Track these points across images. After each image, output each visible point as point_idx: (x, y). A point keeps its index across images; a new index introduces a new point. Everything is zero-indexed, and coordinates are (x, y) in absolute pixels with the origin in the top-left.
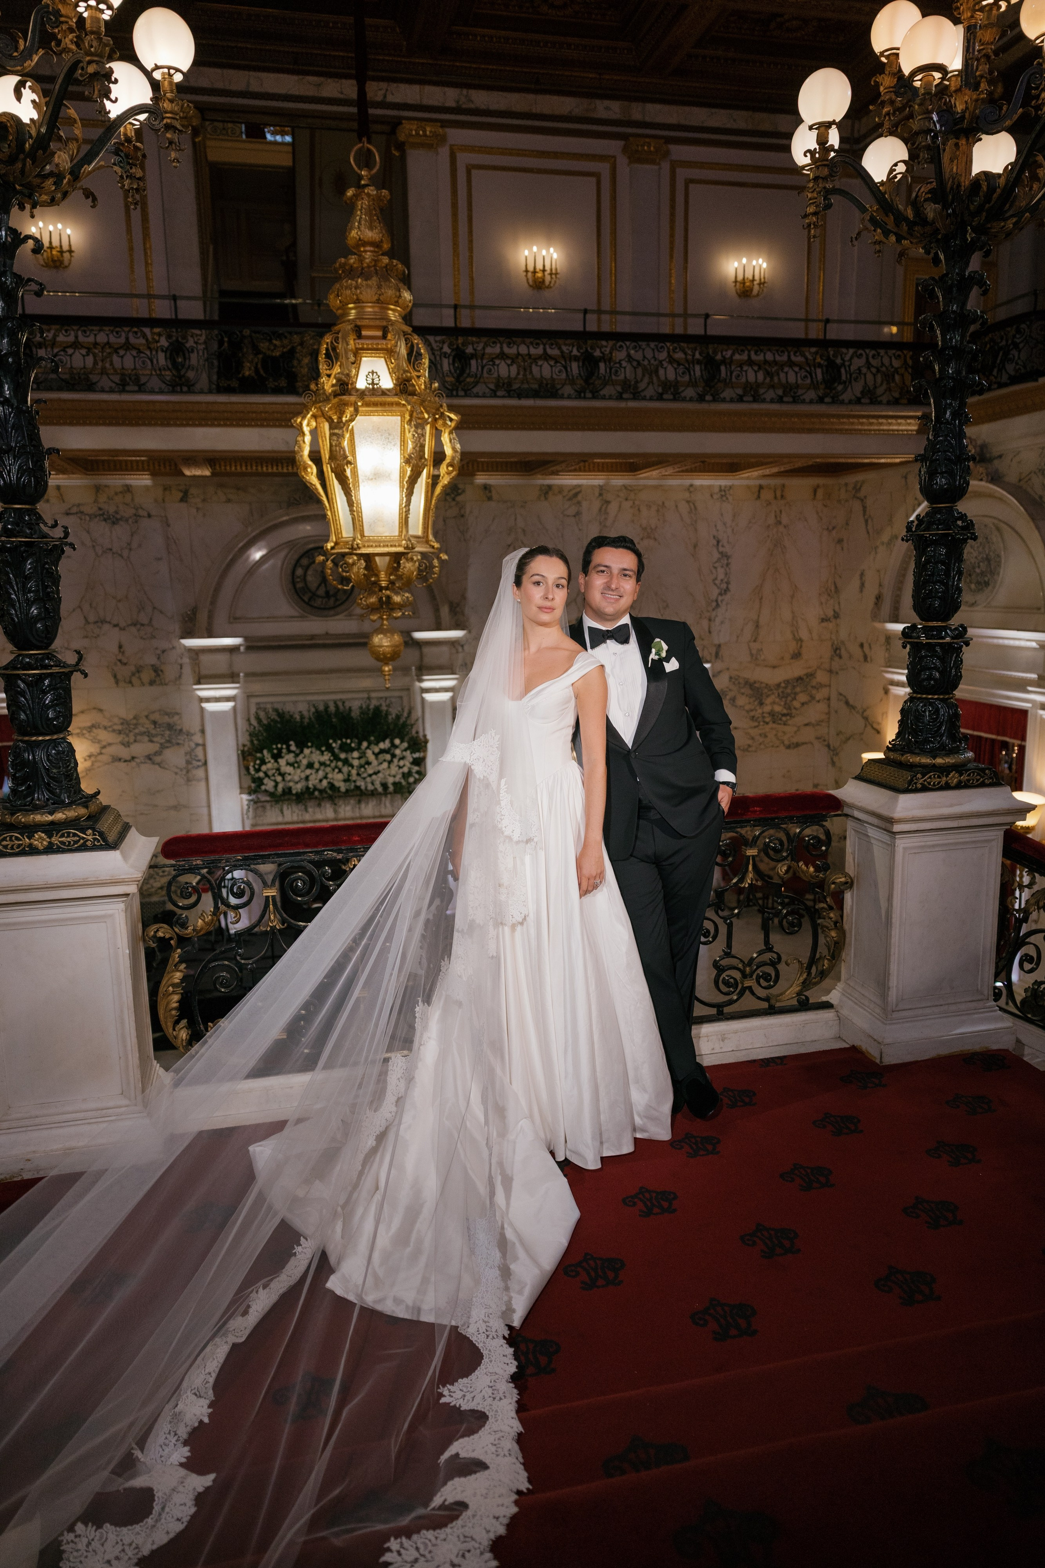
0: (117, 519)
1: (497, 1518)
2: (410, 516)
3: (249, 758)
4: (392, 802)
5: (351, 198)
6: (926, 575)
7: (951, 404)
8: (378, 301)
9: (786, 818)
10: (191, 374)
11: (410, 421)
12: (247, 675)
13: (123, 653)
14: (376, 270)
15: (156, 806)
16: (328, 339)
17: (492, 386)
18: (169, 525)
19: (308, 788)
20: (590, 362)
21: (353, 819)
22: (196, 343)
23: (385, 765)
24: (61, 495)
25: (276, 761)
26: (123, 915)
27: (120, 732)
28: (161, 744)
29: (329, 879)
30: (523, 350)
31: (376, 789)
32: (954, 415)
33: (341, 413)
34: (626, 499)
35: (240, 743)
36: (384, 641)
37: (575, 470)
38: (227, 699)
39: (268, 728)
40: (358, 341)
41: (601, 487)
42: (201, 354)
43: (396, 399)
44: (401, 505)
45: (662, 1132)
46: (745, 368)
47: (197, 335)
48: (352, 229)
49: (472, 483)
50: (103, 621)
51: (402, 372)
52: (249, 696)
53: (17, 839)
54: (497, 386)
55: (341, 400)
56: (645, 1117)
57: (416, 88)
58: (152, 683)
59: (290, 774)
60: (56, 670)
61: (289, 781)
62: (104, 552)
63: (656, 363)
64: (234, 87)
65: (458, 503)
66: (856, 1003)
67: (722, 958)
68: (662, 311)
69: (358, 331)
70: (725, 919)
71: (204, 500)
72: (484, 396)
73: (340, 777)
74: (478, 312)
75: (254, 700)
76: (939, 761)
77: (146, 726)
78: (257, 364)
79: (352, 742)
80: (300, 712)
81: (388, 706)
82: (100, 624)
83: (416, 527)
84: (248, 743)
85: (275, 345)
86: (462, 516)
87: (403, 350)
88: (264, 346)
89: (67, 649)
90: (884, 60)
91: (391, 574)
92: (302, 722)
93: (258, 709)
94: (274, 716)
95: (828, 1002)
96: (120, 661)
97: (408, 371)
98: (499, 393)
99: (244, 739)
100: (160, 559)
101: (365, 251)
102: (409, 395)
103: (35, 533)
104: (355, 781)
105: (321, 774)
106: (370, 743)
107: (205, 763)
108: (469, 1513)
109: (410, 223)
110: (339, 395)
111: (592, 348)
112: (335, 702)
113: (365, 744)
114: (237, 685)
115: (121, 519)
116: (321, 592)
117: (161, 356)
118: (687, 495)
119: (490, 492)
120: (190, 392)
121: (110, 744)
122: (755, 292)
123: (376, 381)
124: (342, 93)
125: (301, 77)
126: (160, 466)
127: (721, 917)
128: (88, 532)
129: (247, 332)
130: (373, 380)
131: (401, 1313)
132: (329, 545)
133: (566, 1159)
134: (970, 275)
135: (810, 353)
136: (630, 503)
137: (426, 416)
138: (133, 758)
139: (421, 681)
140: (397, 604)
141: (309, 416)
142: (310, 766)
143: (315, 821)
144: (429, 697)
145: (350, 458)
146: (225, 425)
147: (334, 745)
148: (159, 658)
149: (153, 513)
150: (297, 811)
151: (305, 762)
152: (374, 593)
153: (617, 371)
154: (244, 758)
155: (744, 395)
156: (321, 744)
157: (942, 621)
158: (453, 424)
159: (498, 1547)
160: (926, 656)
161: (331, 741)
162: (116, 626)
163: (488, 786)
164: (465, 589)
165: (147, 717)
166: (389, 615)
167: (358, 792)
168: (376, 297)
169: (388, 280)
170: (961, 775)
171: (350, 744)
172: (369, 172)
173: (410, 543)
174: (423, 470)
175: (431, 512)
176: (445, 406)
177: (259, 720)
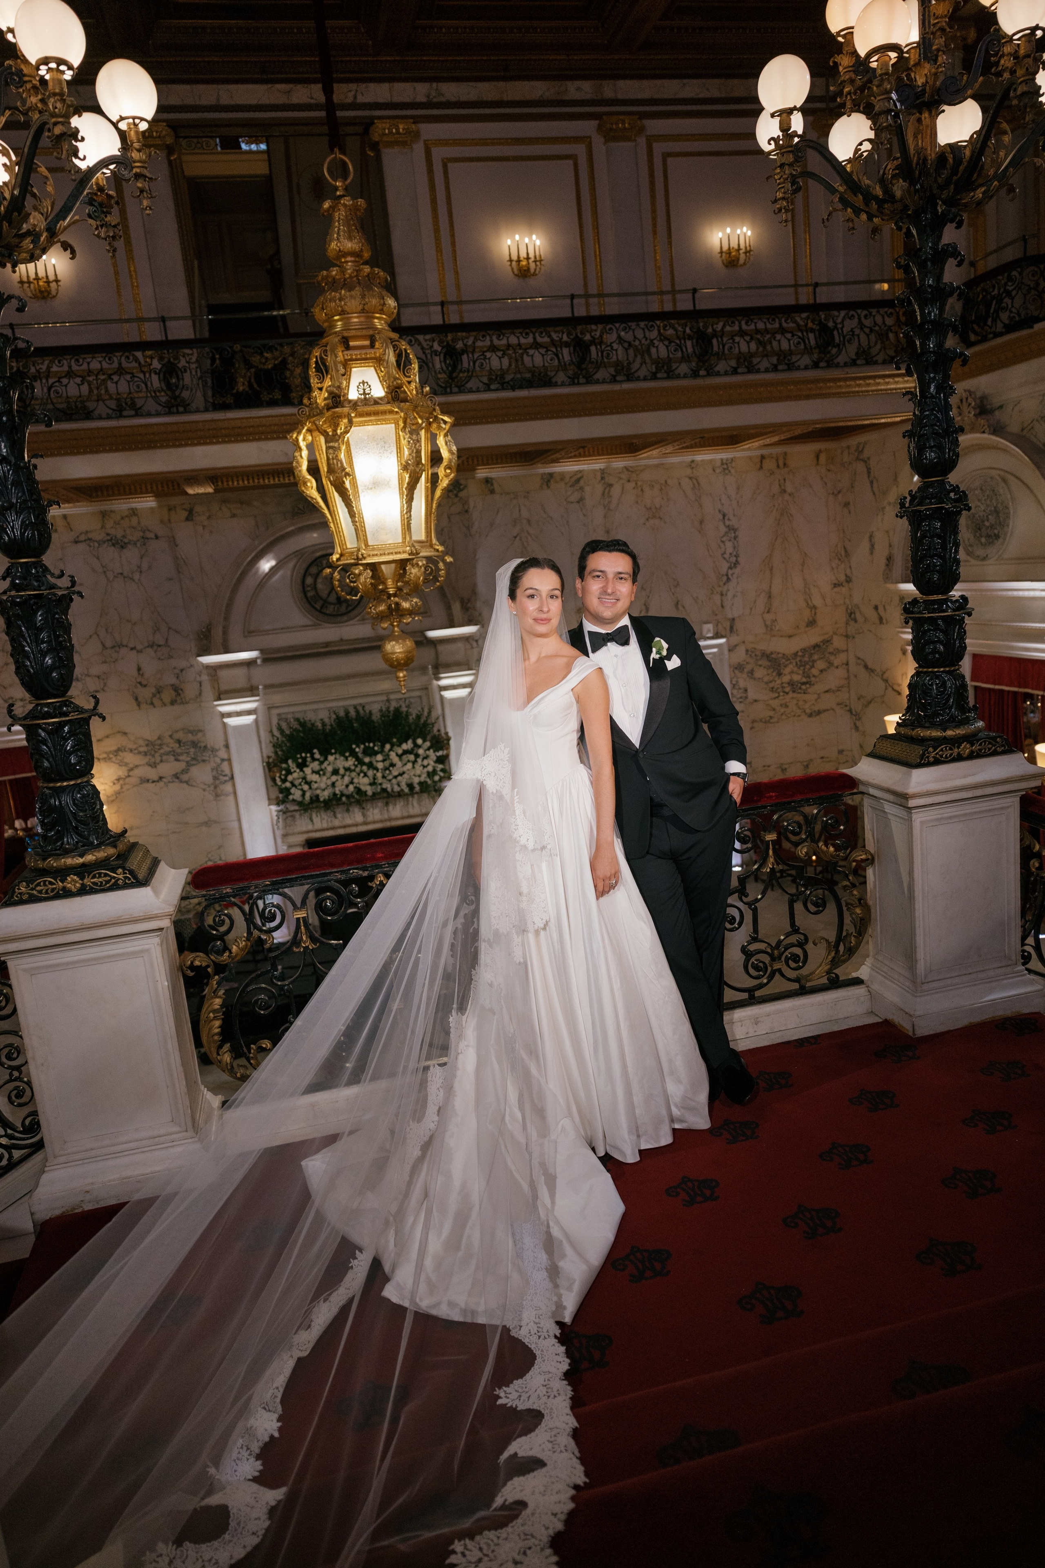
0: (125, 543)
1: (555, 1515)
2: (412, 522)
3: (275, 769)
4: (419, 802)
5: (328, 210)
6: (923, 550)
7: (934, 377)
8: (363, 311)
9: (802, 800)
10: (185, 394)
11: (404, 427)
12: (266, 687)
13: (142, 675)
14: (358, 279)
15: (187, 823)
16: (317, 352)
17: (485, 379)
18: (177, 546)
19: (335, 794)
20: (580, 347)
21: (381, 821)
22: (188, 362)
23: (410, 765)
24: (68, 524)
25: (302, 770)
26: (159, 949)
27: (146, 754)
28: (187, 762)
29: (357, 897)
30: (513, 340)
31: (402, 790)
32: (939, 388)
33: (336, 426)
34: (629, 481)
35: (265, 755)
36: (397, 647)
37: (575, 456)
38: (249, 712)
39: (290, 738)
40: (346, 352)
41: (602, 471)
42: (194, 373)
43: (388, 407)
44: (402, 512)
45: (701, 1121)
46: (737, 339)
47: (188, 355)
48: (330, 241)
49: (474, 478)
50: (121, 646)
51: (392, 379)
52: (270, 708)
53: (51, 883)
54: (490, 379)
55: (334, 412)
56: (683, 1108)
57: (386, 86)
58: (173, 703)
59: (316, 782)
60: (73, 716)
61: (316, 789)
62: (115, 577)
63: (647, 343)
64: (204, 102)
65: (461, 498)
66: (885, 977)
67: (749, 943)
68: (650, 290)
69: (345, 342)
70: (749, 904)
71: (209, 517)
72: (478, 391)
73: (366, 780)
74: (465, 307)
75: (275, 712)
76: (950, 733)
77: (171, 745)
78: (250, 378)
79: (374, 745)
80: (322, 720)
81: (408, 707)
82: (117, 649)
83: (419, 531)
84: (273, 755)
85: (267, 358)
86: (467, 511)
87: (392, 357)
88: (255, 359)
89: (88, 675)
90: (840, 39)
91: (397, 582)
92: (324, 730)
93: (279, 719)
94: (296, 725)
95: (858, 978)
96: (140, 683)
97: (398, 379)
98: (492, 387)
99: (269, 751)
100: (171, 579)
101: (347, 262)
102: (402, 402)
103: (43, 584)
104: (381, 784)
105: (347, 779)
106: (392, 746)
107: (232, 778)
108: (528, 1511)
109: (391, 223)
110: (332, 408)
111: (582, 333)
112: (355, 707)
113: (388, 747)
114: (257, 698)
115: (129, 543)
116: (332, 599)
117: (155, 378)
118: (689, 471)
119: (492, 485)
120: (186, 412)
121: (137, 766)
122: (742, 261)
123: (367, 391)
124: (312, 98)
125: (270, 86)
126: (162, 487)
127: (745, 903)
128: (98, 558)
129: (237, 347)
130: (364, 390)
131: (457, 1317)
132: (335, 557)
133: (607, 1154)
134: (942, 248)
135: (802, 319)
136: (632, 485)
137: (420, 421)
138: (161, 778)
139: (438, 679)
140: (406, 610)
141: (304, 431)
142: (335, 772)
143: (344, 827)
144: (448, 694)
145: (347, 470)
146: (224, 442)
147: (357, 750)
148: (177, 678)
149: (159, 534)
150: (326, 818)
151: (330, 769)
152: (384, 601)
153: (608, 354)
154: (270, 770)
155: (738, 367)
156: (345, 750)
157: (942, 594)
158: (447, 427)
159: (557, 1542)
160: (929, 630)
161: (354, 746)
162: (132, 649)
163: (501, 798)
164: (475, 585)
165: (171, 736)
166: (400, 621)
167: (385, 795)
168: (361, 307)
169: (372, 289)
170: (972, 745)
171: (373, 748)
172: (344, 183)
173: (414, 549)
174: (421, 475)
175: (433, 516)
176: (438, 410)
177: (282, 731)
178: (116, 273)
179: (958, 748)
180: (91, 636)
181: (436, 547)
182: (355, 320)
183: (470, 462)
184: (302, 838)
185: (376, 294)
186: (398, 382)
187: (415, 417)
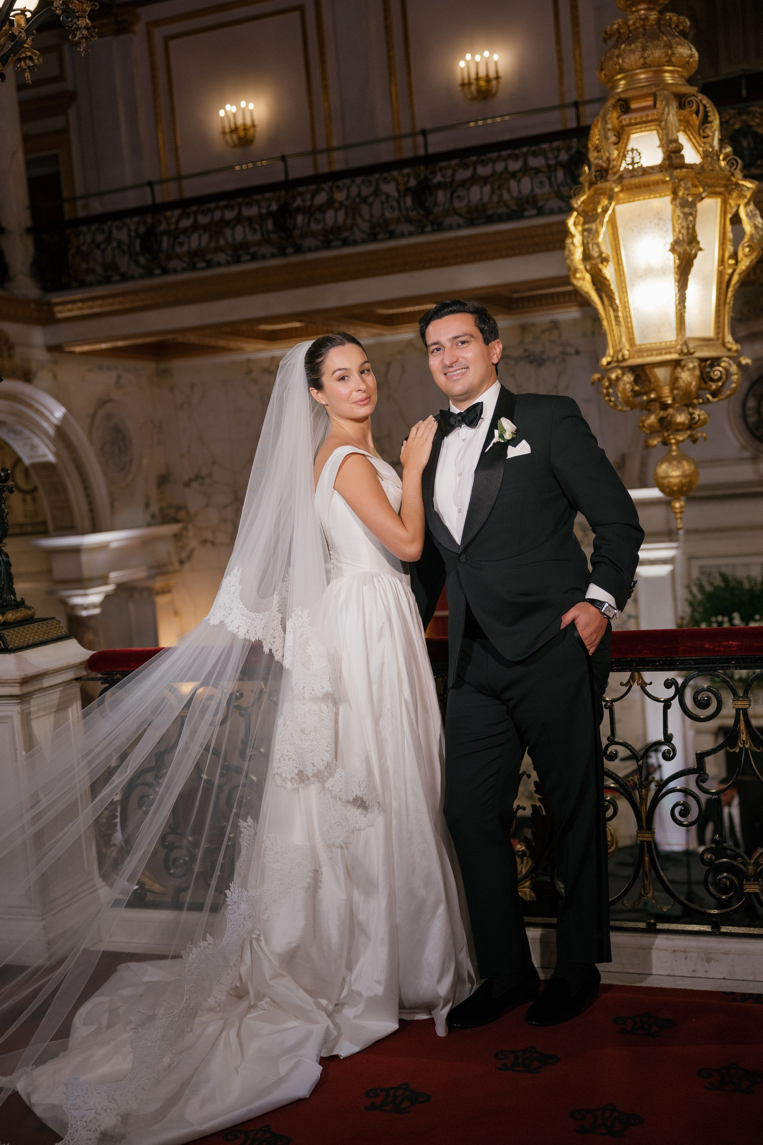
0: (544, 360)
8: (647, 65)
11: (674, 199)
12: (688, 532)
14: (645, 29)
33: (597, 205)
38: (664, 562)
39: (711, 597)
40: (624, 117)
51: (670, 143)
52: (690, 558)
55: (597, 189)
69: (625, 105)
75: (696, 563)
83: (702, 326)
91: (672, 389)
92: (751, 589)
93: (702, 573)
94: (719, 582)
97: (677, 141)
101: (638, 11)
102: (676, 168)
110: (595, 183)
114: (677, 544)
123: (636, 160)
130: (633, 158)
132: (604, 361)
137: (700, 190)
141: (574, 212)
149: (582, 349)
158: (748, 194)
168: (642, 61)
169: (658, 38)
173: (688, 348)
174: (695, 256)
175: (727, 306)
176: (739, 174)
177: (701, 587)
181: (729, 346)
182: (642, 76)
185: (662, 43)
186: (673, 145)
187: (694, 186)
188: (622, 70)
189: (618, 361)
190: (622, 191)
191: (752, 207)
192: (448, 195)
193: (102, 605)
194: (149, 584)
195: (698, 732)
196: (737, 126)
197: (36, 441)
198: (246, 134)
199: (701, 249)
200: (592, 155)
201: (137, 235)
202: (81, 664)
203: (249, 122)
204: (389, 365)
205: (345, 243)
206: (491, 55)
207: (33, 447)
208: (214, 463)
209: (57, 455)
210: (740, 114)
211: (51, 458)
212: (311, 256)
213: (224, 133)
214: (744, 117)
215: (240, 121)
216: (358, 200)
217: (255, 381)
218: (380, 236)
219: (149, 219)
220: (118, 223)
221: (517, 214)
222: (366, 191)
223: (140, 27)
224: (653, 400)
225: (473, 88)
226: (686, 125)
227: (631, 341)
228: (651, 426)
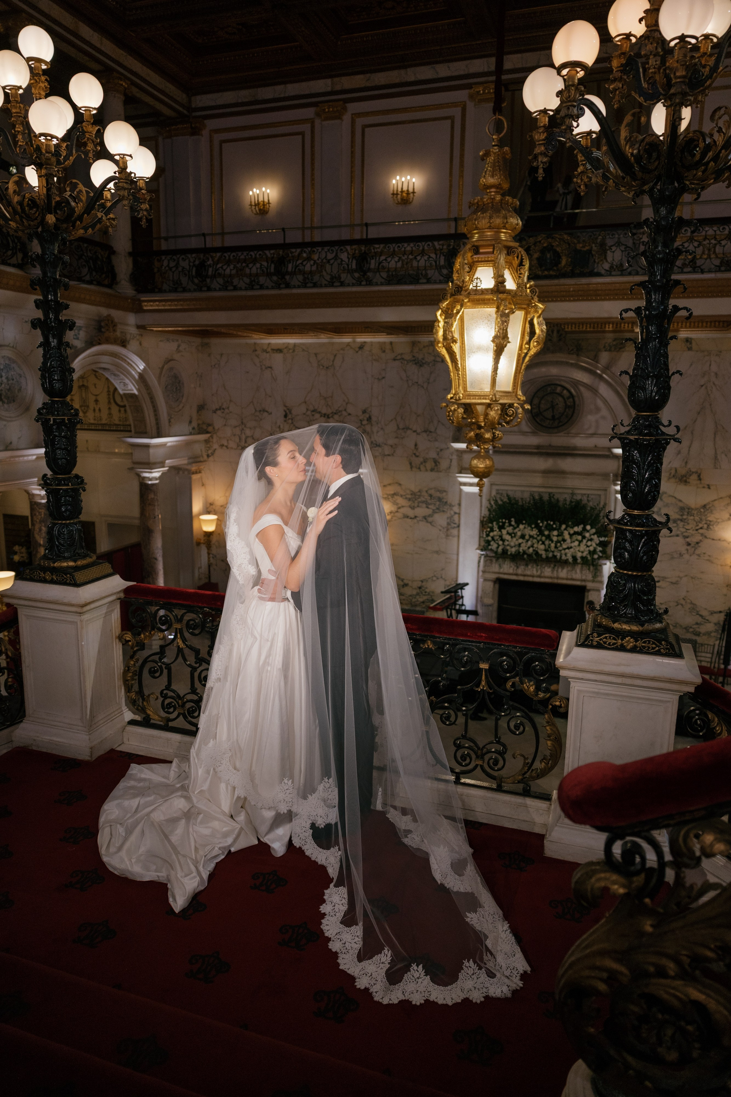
0: (423, 363)
3: (486, 526)
4: (581, 570)
8: (494, 227)
9: (510, 646)
11: (497, 312)
13: (417, 449)
14: (493, 205)
15: (425, 549)
19: (519, 552)
21: (551, 578)
23: (577, 543)
24: (392, 348)
25: (500, 531)
27: (409, 500)
28: (433, 510)
31: (568, 559)
33: (454, 308)
35: (483, 515)
39: (501, 507)
40: (475, 257)
43: (494, 296)
50: (408, 428)
51: (499, 276)
58: (432, 470)
59: (508, 541)
61: (508, 545)
62: (413, 384)
67: (459, 738)
69: (476, 250)
73: (542, 547)
75: (495, 488)
76: (616, 625)
77: (426, 497)
79: (554, 524)
80: (523, 499)
81: (588, 501)
82: (406, 430)
83: (506, 384)
84: (486, 516)
89: (385, 444)
91: (485, 418)
92: (522, 506)
93: (497, 493)
94: (506, 499)
96: (415, 454)
97: (502, 277)
98: (685, 270)
99: (485, 512)
101: (490, 192)
104: (553, 552)
105: (530, 543)
106: (567, 526)
107: (459, 526)
110: (454, 295)
112: (550, 494)
113: (564, 526)
115: (425, 363)
117: (443, 258)
119: (691, 343)
121: (403, 507)
123: (479, 284)
128: (405, 371)
130: (477, 283)
132: (449, 396)
137: (513, 307)
138: (416, 517)
142: (523, 537)
143: (524, 575)
145: (456, 338)
147: (541, 524)
148: (438, 454)
150: (513, 566)
151: (519, 534)
154: (483, 526)
156: (532, 522)
158: (540, 312)
161: (539, 521)
162: (415, 431)
165: (427, 491)
167: (556, 560)
168: (489, 224)
169: (499, 211)
170: (636, 641)
171: (552, 526)
172: (498, 136)
173: (496, 397)
174: (506, 346)
175: (521, 374)
176: (536, 299)
177: (496, 501)
178: (451, 186)
179: (622, 640)
180: (392, 420)
181: (519, 397)
182: (489, 234)
183: (675, 326)
184: (494, 576)
185: (502, 215)
186: (500, 279)
187: (510, 303)
188: (477, 228)
189: (456, 400)
190: (469, 301)
191: (541, 319)
192: (377, 264)
193: (160, 478)
194: (189, 467)
195: (485, 580)
196: (545, 245)
197: (127, 381)
198: (264, 207)
199: (509, 342)
200: (455, 276)
201: (194, 265)
202: (120, 591)
203: (266, 200)
204: (335, 356)
205: (315, 285)
206: (411, 179)
207: (125, 384)
208: (231, 401)
209: (138, 390)
210: (548, 238)
211: (135, 392)
212: (295, 291)
213: (251, 205)
214: (550, 240)
215: (261, 199)
216: (324, 261)
217: (258, 356)
218: (335, 284)
219: (202, 256)
220: (183, 256)
221: (415, 280)
222: (330, 256)
223: (205, 132)
224: (474, 423)
225: (399, 196)
226: (510, 265)
227: (465, 389)
228: (471, 438)
